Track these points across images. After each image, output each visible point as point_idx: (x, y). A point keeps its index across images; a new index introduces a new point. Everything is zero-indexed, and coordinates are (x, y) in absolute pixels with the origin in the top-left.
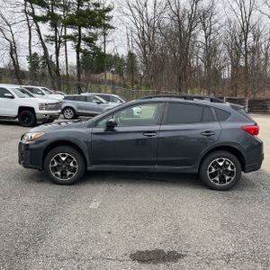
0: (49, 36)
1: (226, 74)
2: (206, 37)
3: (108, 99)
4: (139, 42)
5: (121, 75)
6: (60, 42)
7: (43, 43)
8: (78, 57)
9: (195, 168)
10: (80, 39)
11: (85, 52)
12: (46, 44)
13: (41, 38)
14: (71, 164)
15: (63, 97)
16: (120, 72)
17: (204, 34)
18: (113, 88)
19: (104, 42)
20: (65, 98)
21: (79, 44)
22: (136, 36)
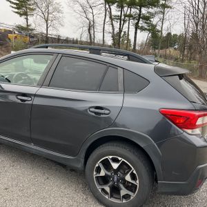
0: (115, 16)
7: (112, 22)
11: (142, 29)
21: (138, 22)
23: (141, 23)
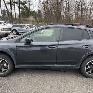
0: (7, 2)
1: (73, 18)
2: (67, 4)
3: (31, 27)
4: (42, 5)
5: (36, 18)
6: (12, 4)
7: (5, 5)
8: (19, 11)
9: (78, 66)
10: (20, 3)
11: (22, 9)
12: (7, 5)
13: (5, 3)
14: (5, 65)
15: (12, 25)
16: (35, 17)
17: (66, 3)
18: (33, 22)
19: (29, 5)
20: (13, 26)
21: (20, 5)
22: (41, 3)
23: (21, 6)
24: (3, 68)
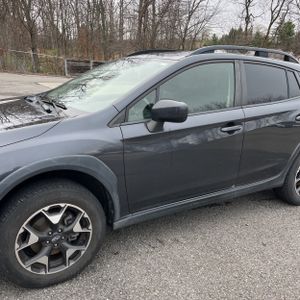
24: (66, 244)
